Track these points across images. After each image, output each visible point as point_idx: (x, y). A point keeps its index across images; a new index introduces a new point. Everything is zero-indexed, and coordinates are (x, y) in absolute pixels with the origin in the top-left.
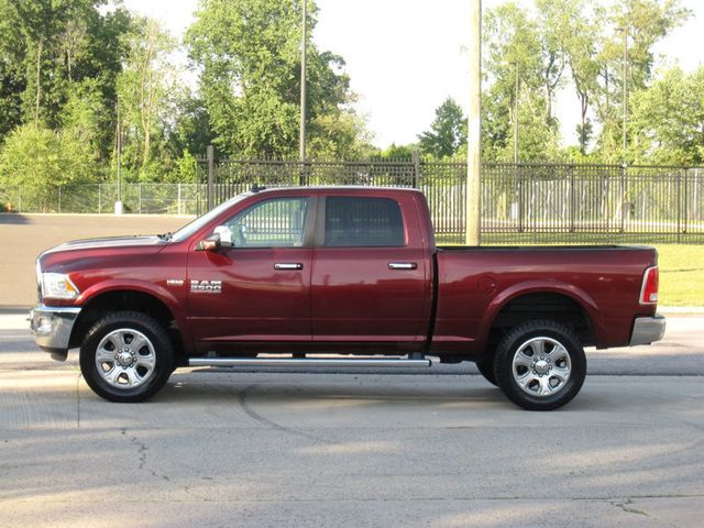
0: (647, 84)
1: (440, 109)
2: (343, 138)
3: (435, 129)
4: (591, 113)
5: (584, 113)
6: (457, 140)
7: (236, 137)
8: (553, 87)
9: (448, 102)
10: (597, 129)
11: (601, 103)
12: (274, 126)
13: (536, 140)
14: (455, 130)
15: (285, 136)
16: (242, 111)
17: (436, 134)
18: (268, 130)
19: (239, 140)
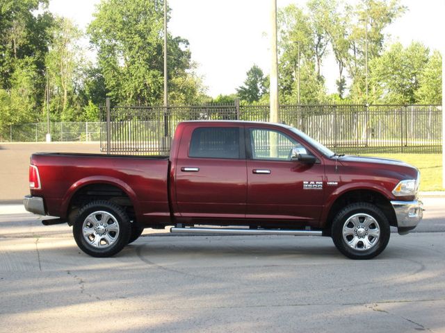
0: (380, 54)
1: (250, 72)
2: (189, 91)
3: (246, 84)
4: (345, 73)
5: (341, 72)
6: (261, 91)
7: (122, 92)
8: (320, 56)
9: (254, 67)
10: (349, 82)
11: (352, 66)
12: (145, 85)
13: (312, 90)
14: (259, 85)
15: (152, 91)
16: (125, 75)
17: (247, 87)
18: (142, 87)
19: (123, 94)
